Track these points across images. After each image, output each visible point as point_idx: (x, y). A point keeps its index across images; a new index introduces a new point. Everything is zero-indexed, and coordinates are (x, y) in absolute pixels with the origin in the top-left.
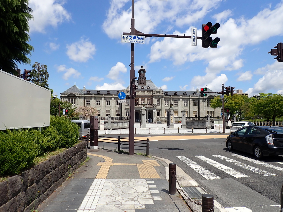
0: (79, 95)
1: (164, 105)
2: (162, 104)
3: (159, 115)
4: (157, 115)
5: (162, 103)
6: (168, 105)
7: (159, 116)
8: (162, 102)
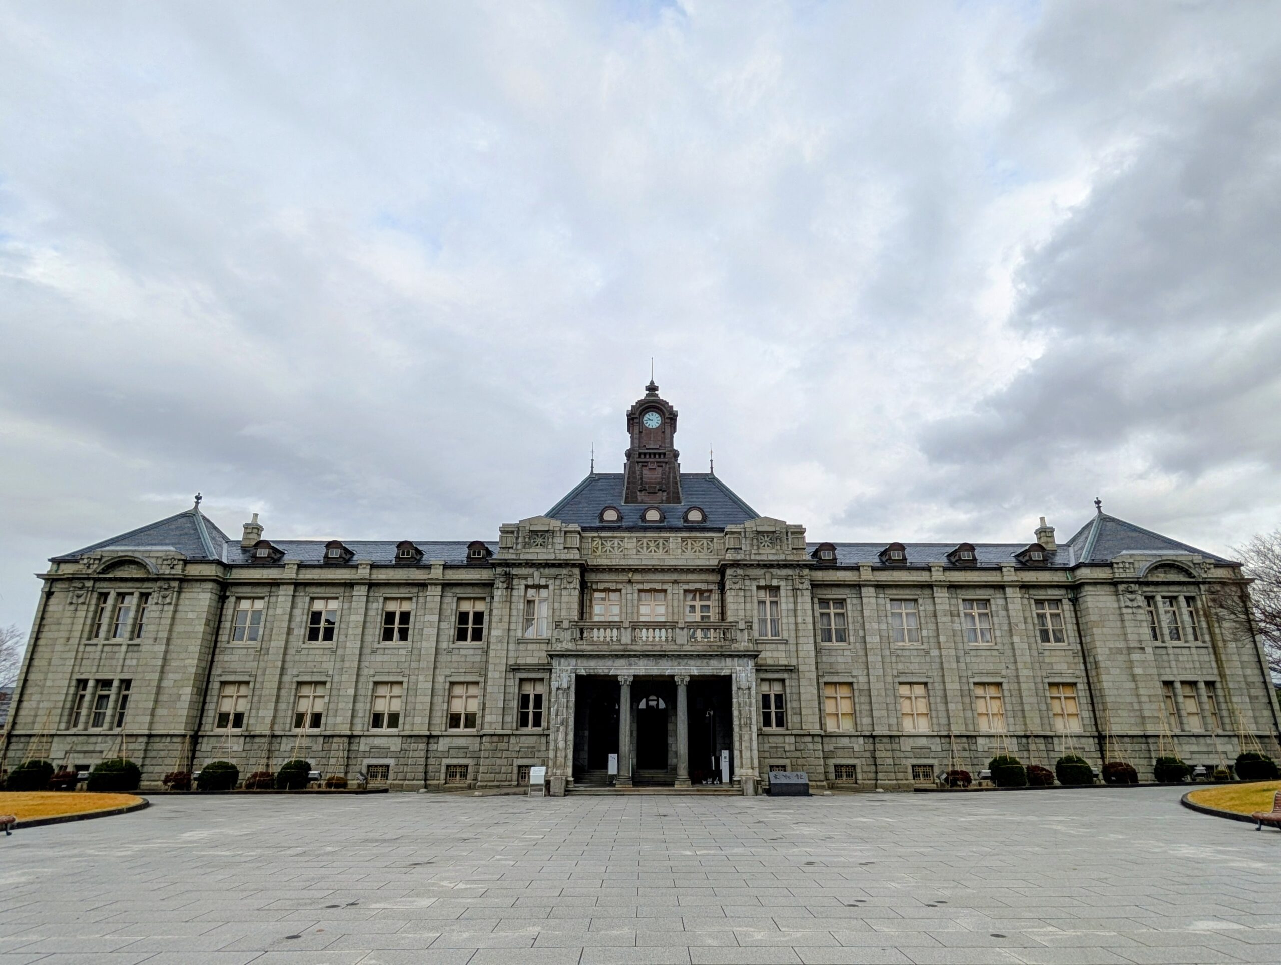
0: (178, 570)
1: (819, 639)
2: (800, 627)
3: (780, 723)
4: (767, 722)
5: (800, 620)
6: (841, 638)
7: (780, 730)
8: (799, 613)
